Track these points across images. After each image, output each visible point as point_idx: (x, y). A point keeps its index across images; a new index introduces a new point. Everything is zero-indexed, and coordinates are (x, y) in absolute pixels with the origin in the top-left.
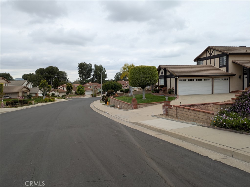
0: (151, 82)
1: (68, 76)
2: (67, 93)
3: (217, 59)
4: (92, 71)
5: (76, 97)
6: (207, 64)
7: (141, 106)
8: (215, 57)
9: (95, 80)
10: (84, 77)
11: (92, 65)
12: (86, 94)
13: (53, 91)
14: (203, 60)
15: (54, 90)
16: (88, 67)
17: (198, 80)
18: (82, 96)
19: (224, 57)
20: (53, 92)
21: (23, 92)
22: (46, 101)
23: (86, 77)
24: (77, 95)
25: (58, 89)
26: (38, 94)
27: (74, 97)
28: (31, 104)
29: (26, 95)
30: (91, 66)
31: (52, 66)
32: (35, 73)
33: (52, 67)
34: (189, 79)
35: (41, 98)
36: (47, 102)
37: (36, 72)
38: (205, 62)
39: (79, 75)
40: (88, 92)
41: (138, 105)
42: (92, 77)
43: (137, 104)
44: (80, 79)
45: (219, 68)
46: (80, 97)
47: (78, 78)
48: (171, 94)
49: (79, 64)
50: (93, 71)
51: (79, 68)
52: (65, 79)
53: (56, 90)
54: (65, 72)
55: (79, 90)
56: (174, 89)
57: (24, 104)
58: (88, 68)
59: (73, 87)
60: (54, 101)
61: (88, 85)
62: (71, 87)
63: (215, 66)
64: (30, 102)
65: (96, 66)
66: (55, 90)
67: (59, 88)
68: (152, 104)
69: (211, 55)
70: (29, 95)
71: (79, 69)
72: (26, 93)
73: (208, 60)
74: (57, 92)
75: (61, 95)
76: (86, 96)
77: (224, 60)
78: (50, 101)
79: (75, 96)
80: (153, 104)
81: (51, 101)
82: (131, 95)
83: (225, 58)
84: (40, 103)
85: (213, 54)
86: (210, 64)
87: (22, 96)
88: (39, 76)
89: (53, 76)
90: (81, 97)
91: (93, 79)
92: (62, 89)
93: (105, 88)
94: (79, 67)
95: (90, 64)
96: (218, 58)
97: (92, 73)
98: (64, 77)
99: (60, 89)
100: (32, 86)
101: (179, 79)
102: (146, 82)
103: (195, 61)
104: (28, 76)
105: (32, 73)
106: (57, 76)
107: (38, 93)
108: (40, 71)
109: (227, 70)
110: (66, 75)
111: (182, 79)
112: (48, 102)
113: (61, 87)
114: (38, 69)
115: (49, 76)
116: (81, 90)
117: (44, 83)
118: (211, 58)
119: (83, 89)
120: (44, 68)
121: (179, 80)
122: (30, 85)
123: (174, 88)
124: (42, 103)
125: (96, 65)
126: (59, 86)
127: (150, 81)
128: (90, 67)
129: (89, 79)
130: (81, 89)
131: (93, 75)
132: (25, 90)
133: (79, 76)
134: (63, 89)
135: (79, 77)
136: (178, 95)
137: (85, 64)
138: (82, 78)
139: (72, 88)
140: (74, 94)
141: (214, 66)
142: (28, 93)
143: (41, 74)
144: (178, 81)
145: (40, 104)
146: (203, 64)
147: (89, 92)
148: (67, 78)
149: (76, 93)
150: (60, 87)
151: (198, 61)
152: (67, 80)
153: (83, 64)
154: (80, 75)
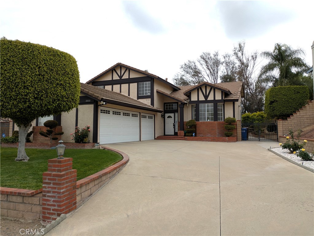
3: (134, 86)
8: (129, 81)
14: (104, 85)
19: (148, 82)
38: (108, 87)
45: (138, 99)
63: (129, 95)
69: (121, 77)
73: (114, 86)
77: (146, 87)
83: (148, 84)
85: (126, 76)
96: (136, 84)
101: (101, 108)
109: (152, 103)
111: (106, 109)
118: (121, 82)
121: (100, 111)
136: (99, 144)
141: (127, 95)
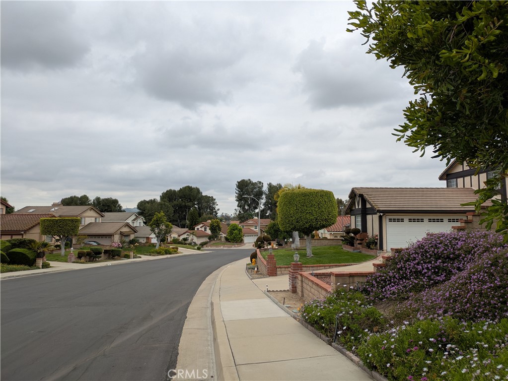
0: (319, 223)
1: (217, 205)
2: (210, 238)
3: (483, 176)
4: (262, 195)
5: (226, 247)
6: (464, 187)
7: (286, 272)
9: (267, 214)
10: (247, 207)
11: (263, 184)
12: (245, 242)
13: (186, 234)
14: (457, 178)
15: (187, 232)
16: (255, 188)
17: (434, 220)
18: (236, 245)
20: (185, 236)
21: (122, 234)
22: (159, 253)
23: (250, 208)
24: (229, 243)
25: (196, 229)
26: (152, 238)
27: (222, 247)
28: (127, 257)
29: (127, 240)
30: (261, 186)
31: (190, 186)
32: (158, 199)
33: (189, 189)
34: (412, 217)
35: (154, 245)
36: (161, 255)
37: (161, 196)
38: (460, 180)
39: (237, 202)
40: (249, 237)
41: (278, 270)
42: (263, 207)
43: (275, 267)
44: (238, 211)
46: (233, 248)
47: (235, 210)
48: (372, 249)
49: (238, 182)
50: (264, 196)
51: (237, 189)
52: (212, 210)
53: (191, 231)
54: (212, 197)
55: (231, 233)
56: (377, 239)
57: (114, 256)
58: (255, 190)
59: (221, 226)
60: (176, 252)
61: (250, 223)
62: (218, 226)
64: (126, 253)
65: (270, 186)
66: (189, 231)
67: (198, 229)
68: (311, 268)
70: (132, 240)
71: (237, 192)
72: (128, 236)
73: (465, 178)
74: (191, 236)
75: (199, 241)
76: (245, 245)
78: (167, 252)
79: (223, 244)
80: (313, 268)
81: (170, 254)
82: (295, 248)
84: (147, 255)
86: (470, 187)
87: (119, 241)
88: (164, 204)
89: (189, 204)
90: (235, 247)
91: (262, 211)
92: (203, 229)
93: (272, 230)
94: (239, 188)
95: (260, 182)
96: (485, 174)
97: (262, 199)
98: (210, 206)
99: (200, 229)
100: (144, 222)
101: (388, 217)
102: (307, 223)
103: (441, 178)
104: (147, 204)
105: (154, 200)
106: (198, 204)
107: (150, 237)
108: (169, 196)
110: (214, 204)
111: (396, 217)
112: (163, 255)
113: (201, 225)
114: (165, 192)
115: (184, 204)
116: (236, 234)
117: (160, 218)
118: (471, 173)
119: (240, 230)
120: (177, 190)
121: (388, 220)
122: (139, 221)
123: (377, 236)
124: (150, 255)
125: (270, 183)
126: (197, 224)
127: (316, 219)
128: (259, 187)
129: (257, 211)
130: (236, 231)
131: (264, 204)
132: (126, 230)
133: (238, 206)
134: (205, 229)
135: (237, 208)
136: (384, 251)
137: (249, 182)
138: (244, 209)
139: (220, 229)
140: (223, 239)
142: (132, 237)
143: (170, 201)
144: (385, 222)
145: (144, 258)
146: (457, 187)
147: (251, 237)
148: (216, 209)
149: (226, 239)
150: (199, 227)
151: (447, 179)
152: (215, 212)
153: (247, 181)
154: (238, 204)
